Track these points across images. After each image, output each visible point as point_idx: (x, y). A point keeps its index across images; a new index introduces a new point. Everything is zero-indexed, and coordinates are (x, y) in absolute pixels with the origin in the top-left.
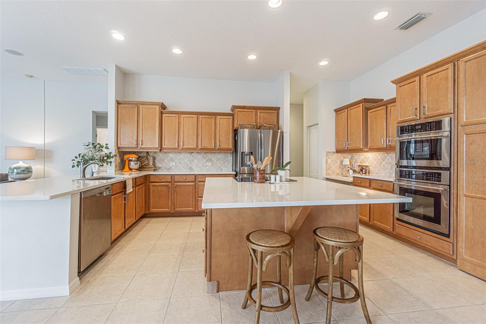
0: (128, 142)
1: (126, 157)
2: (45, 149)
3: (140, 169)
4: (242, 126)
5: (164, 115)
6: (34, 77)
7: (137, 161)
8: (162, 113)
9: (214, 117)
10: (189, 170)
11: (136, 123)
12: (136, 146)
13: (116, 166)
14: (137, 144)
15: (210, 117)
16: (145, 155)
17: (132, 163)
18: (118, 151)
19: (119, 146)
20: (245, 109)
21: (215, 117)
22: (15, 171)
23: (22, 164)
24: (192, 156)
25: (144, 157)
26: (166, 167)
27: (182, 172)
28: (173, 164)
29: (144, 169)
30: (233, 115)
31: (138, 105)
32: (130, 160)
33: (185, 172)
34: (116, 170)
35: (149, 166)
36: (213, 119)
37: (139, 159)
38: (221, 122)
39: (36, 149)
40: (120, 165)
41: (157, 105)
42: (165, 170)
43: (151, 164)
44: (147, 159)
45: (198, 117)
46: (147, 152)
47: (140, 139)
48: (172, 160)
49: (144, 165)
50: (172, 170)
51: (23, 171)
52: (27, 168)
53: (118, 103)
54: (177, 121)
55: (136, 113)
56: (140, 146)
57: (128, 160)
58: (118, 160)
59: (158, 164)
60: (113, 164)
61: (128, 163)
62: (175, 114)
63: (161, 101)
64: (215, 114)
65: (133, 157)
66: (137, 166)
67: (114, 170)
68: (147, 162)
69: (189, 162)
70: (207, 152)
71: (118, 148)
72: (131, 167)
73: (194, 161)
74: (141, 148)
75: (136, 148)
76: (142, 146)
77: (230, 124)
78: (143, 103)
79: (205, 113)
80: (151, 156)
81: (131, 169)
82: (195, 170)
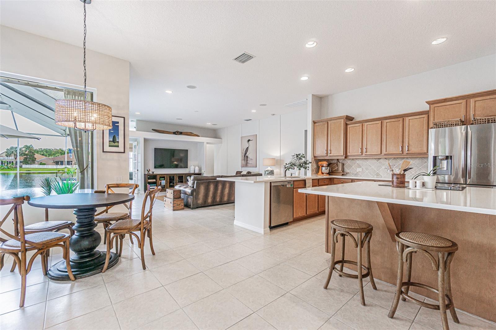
0: (321, 152)
1: (320, 163)
2: (281, 159)
3: (331, 174)
4: (436, 124)
5: (349, 126)
6: (276, 115)
7: (327, 167)
8: (347, 125)
9: (401, 119)
10: (375, 176)
11: (326, 136)
12: (326, 155)
13: (313, 171)
14: (327, 153)
15: (396, 120)
16: (336, 161)
17: (324, 168)
18: (315, 159)
19: (315, 155)
20: (446, 102)
21: (403, 119)
22: (267, 172)
23: (269, 169)
24: (380, 162)
25: (334, 163)
26: (353, 172)
27: (369, 177)
28: (359, 170)
29: (334, 174)
30: (427, 113)
31: (327, 122)
32: (323, 166)
33: (372, 177)
34: (313, 173)
35: (339, 171)
36: (401, 121)
37: (329, 165)
38: (411, 124)
39: (276, 159)
40: (316, 170)
41: (342, 119)
42: (353, 176)
43: (340, 169)
44: (337, 165)
45: (383, 122)
46: (338, 160)
47: (329, 149)
48: (359, 166)
49: (335, 170)
50: (359, 176)
51: (270, 172)
52: (271, 171)
53: (314, 123)
54: (361, 130)
55: (326, 128)
56: (329, 155)
57: (321, 166)
58: (315, 166)
59: (346, 170)
60: (310, 169)
61: (321, 168)
62: (358, 123)
63: (345, 114)
64: (403, 117)
65: (325, 164)
66: (327, 171)
67: (311, 173)
68: (337, 168)
69: (376, 168)
70: (397, 158)
71: (315, 157)
72: (323, 172)
73: (382, 167)
74: (330, 156)
75: (326, 156)
76: (331, 155)
77: (424, 124)
78: (331, 119)
79: (390, 117)
80: (340, 162)
81: (323, 173)
82: (383, 177)
